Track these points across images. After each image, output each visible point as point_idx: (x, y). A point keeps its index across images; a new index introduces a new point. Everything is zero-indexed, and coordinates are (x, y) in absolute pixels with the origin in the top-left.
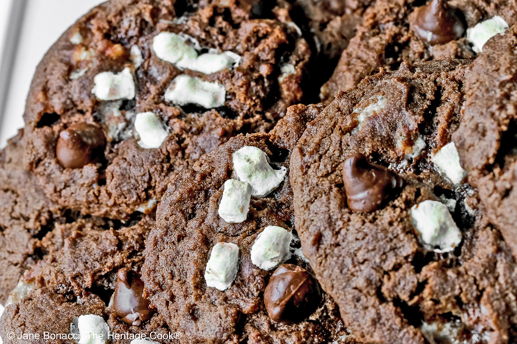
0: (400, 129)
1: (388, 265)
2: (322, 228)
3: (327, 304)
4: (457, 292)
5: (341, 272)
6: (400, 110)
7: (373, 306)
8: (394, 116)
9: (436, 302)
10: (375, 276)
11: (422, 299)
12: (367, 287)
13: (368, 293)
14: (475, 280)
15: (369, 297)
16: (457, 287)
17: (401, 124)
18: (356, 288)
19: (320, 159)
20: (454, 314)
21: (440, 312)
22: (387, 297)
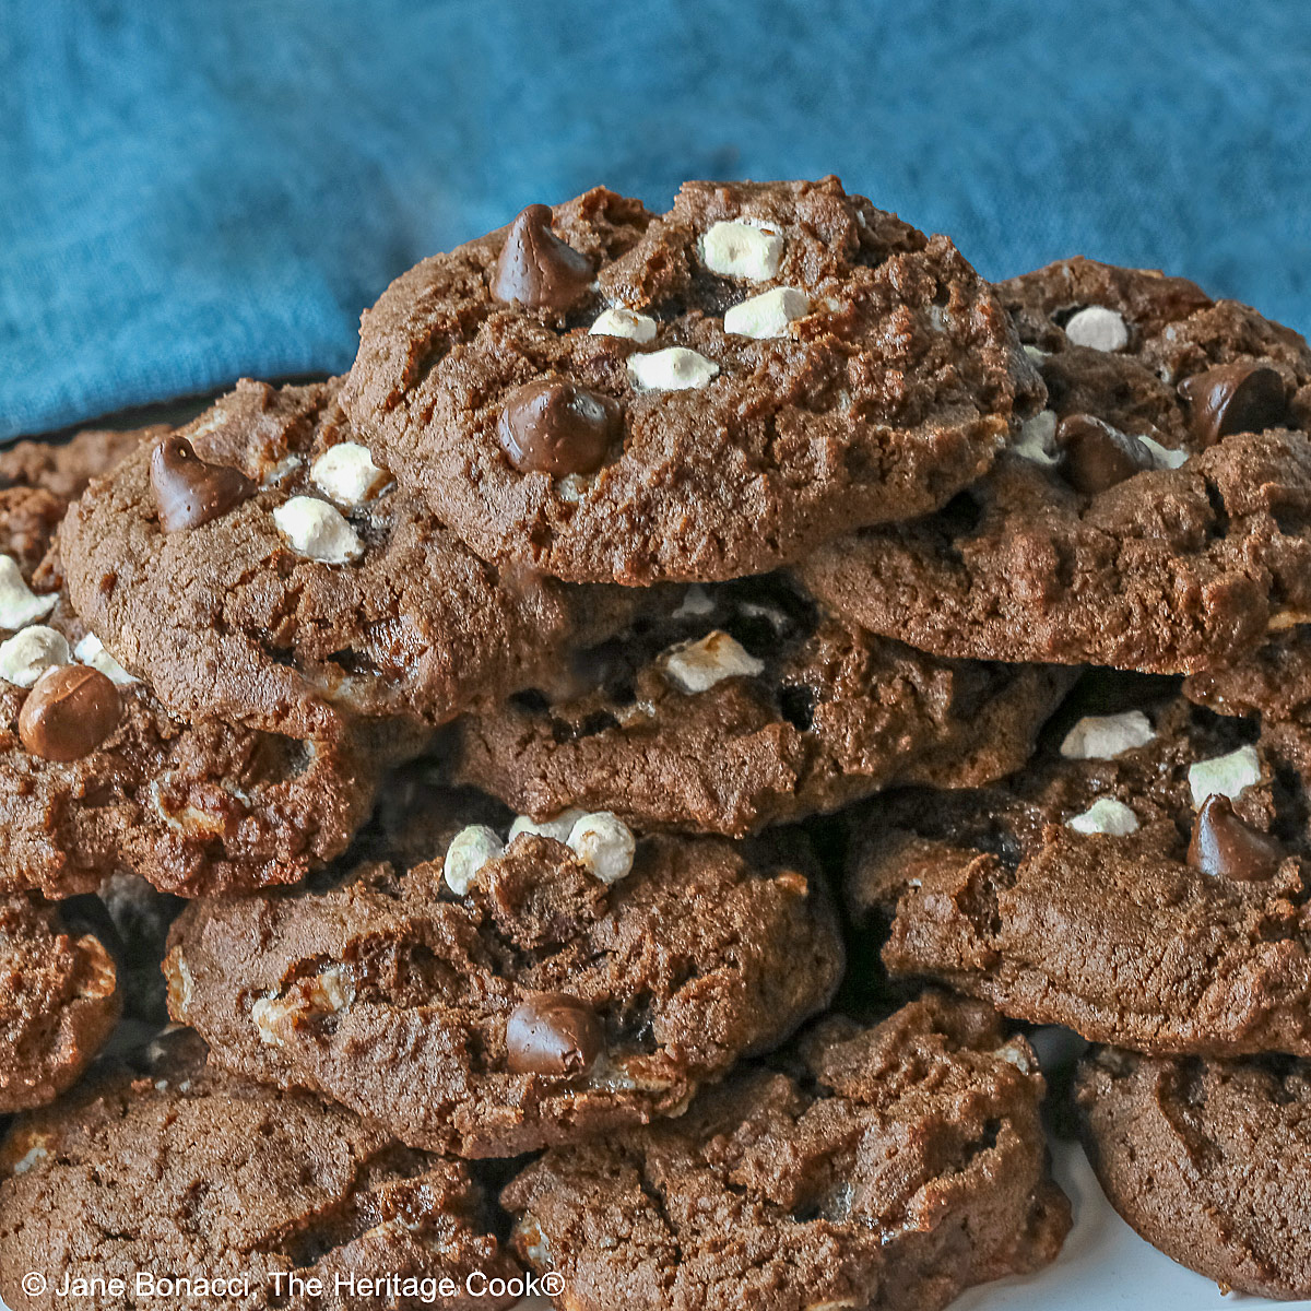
0: (255, 440)
1: (235, 575)
2: (118, 565)
3: (134, 721)
4: (356, 601)
5: (151, 611)
6: (253, 414)
7: (210, 644)
8: (243, 424)
9: (322, 623)
10: (209, 598)
11: (294, 626)
12: (196, 614)
13: (200, 625)
14: (388, 581)
15: (201, 633)
16: (357, 591)
17: (255, 435)
18: (180, 625)
19: (112, 497)
20: (355, 649)
21: (330, 648)
22: (233, 625)
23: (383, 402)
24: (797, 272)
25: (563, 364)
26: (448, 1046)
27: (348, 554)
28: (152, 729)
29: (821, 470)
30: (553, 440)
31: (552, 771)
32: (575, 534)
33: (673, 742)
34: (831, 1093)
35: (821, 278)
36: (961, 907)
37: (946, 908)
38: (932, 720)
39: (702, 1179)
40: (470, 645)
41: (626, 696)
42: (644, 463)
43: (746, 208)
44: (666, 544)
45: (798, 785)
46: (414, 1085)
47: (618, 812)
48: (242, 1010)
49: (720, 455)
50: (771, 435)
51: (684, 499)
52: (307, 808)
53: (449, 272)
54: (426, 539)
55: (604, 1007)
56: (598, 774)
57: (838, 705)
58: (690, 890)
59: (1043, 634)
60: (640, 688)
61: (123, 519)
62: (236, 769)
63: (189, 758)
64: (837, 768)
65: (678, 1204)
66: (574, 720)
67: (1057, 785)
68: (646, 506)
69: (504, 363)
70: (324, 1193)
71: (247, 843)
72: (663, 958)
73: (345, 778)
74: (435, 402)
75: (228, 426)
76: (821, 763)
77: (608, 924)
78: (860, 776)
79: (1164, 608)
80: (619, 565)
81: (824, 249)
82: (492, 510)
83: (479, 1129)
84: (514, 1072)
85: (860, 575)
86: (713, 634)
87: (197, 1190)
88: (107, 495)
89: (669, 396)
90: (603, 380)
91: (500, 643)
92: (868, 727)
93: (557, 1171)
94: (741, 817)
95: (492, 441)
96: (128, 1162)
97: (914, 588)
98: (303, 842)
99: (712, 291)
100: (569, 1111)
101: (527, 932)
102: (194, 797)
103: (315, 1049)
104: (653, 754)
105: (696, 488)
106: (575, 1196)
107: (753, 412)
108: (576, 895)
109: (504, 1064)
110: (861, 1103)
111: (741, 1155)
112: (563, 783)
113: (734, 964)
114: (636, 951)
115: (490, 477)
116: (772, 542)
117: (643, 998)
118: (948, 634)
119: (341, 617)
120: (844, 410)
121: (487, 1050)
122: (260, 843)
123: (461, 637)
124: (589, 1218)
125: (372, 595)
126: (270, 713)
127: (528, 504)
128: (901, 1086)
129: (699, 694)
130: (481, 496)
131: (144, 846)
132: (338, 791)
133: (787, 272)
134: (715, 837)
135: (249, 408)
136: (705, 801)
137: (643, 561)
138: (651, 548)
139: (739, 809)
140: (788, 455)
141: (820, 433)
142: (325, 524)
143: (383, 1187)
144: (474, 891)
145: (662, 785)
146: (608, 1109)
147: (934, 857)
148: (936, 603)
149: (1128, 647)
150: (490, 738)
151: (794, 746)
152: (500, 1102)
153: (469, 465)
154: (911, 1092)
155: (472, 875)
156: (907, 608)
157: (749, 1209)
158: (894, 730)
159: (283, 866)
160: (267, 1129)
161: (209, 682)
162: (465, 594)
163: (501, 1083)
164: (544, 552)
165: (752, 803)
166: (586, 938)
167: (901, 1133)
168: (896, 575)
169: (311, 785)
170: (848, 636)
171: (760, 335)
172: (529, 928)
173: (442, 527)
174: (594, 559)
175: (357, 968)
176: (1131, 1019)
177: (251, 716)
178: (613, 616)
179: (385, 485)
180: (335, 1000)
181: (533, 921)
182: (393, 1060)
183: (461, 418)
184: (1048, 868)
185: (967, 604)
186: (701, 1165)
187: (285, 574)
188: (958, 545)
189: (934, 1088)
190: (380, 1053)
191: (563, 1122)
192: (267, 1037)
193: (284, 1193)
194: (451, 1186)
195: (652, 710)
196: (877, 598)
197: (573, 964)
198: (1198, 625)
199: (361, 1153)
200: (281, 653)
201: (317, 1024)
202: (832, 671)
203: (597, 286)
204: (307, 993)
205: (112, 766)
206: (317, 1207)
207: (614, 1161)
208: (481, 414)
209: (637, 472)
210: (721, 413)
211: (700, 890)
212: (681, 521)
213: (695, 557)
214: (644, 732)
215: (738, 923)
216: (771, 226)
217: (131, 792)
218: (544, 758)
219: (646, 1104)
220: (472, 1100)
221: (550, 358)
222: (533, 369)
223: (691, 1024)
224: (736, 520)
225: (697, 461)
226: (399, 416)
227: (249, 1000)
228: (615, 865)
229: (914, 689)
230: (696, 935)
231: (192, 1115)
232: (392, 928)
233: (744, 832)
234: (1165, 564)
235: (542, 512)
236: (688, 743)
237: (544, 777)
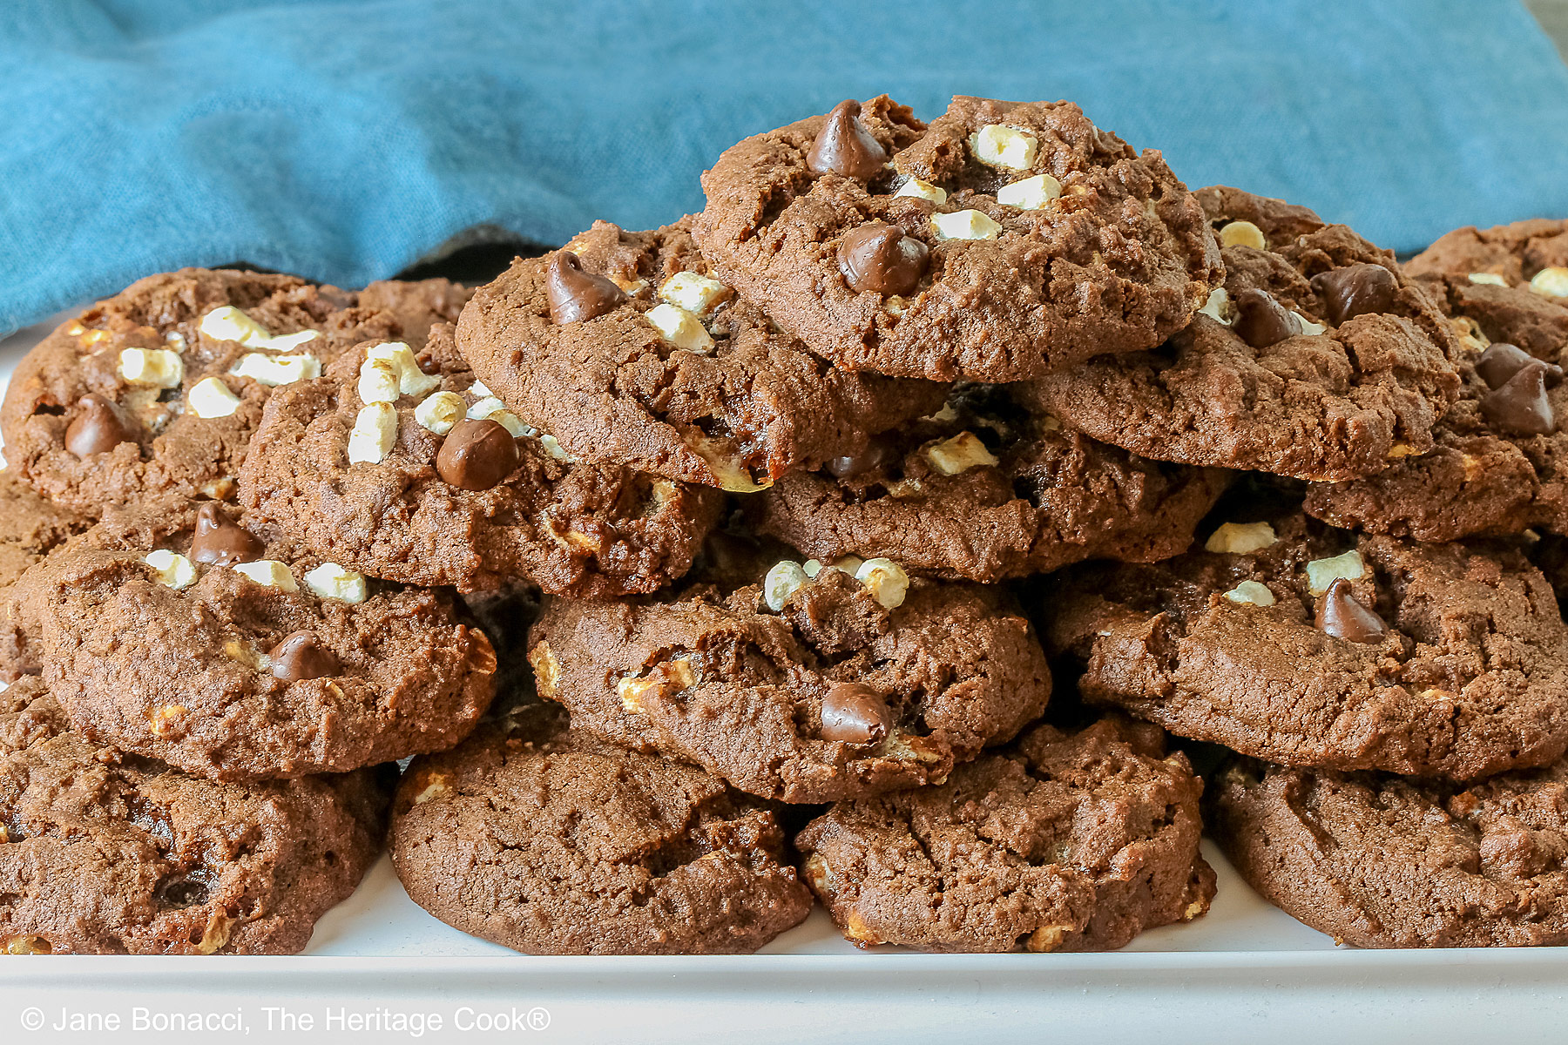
0: (613, 263)
1: (625, 355)
2: (524, 346)
3: (528, 465)
4: (719, 380)
5: (556, 378)
6: (610, 246)
7: (606, 404)
8: (603, 252)
9: (693, 395)
10: (605, 370)
11: (670, 396)
13: (597, 390)
14: (742, 367)
15: (598, 396)
16: (719, 373)
17: (613, 260)
18: (580, 390)
20: (715, 416)
21: (696, 415)
22: (624, 391)
23: (737, 236)
24: (1049, 166)
25: (881, 214)
26: (780, 717)
27: (704, 348)
28: (542, 473)
29: (1083, 305)
30: (885, 267)
31: (842, 526)
32: (898, 339)
33: (939, 509)
34: (1047, 778)
35: (1069, 170)
36: (1149, 649)
37: (1137, 648)
38: (1127, 508)
39: (960, 831)
40: (806, 417)
41: (896, 475)
42: (955, 290)
43: (1007, 117)
44: (967, 351)
45: (1032, 546)
46: (751, 745)
47: (893, 559)
48: (609, 685)
49: (1013, 288)
50: (1049, 278)
51: (984, 319)
52: (661, 538)
53: (774, 146)
54: (768, 340)
55: (891, 698)
56: (879, 528)
57: (1061, 490)
58: (949, 620)
59: (1229, 444)
60: (908, 469)
61: (520, 313)
62: (607, 506)
63: (571, 496)
64: (1060, 538)
65: (943, 849)
66: (858, 489)
67: (1209, 570)
68: (954, 322)
69: (839, 211)
70: (669, 826)
71: (616, 561)
72: (934, 666)
73: (688, 518)
74: (784, 236)
76: (1048, 533)
77: (890, 639)
78: (1076, 545)
79: (1319, 432)
80: (929, 366)
81: (1071, 151)
82: (832, 318)
83: (800, 777)
84: (827, 740)
85: (1090, 391)
86: (962, 434)
87: (574, 817)
88: (501, 297)
89: (968, 245)
90: (912, 229)
91: (827, 419)
92: (1084, 509)
93: (842, 823)
94: (990, 567)
95: (834, 267)
96: (516, 795)
97: (1130, 404)
98: (660, 563)
99: (978, 176)
100: (868, 772)
101: (830, 640)
102: (574, 524)
103: (676, 713)
104: (924, 516)
105: (993, 311)
106: (859, 839)
107: (1036, 259)
108: (866, 616)
109: (817, 734)
110: (1073, 785)
111: (987, 817)
112: (850, 534)
113: (984, 675)
114: (912, 660)
115: (831, 293)
116: (1045, 356)
117: (918, 693)
118: (1154, 441)
119: (707, 391)
120: (1098, 263)
121: (807, 722)
122: (626, 561)
123: (800, 412)
124: (872, 855)
125: (731, 377)
126: (653, 458)
127: (863, 314)
128: (1103, 776)
129: (954, 477)
130: (823, 307)
131: (538, 557)
132: (684, 528)
133: (1041, 165)
134: (966, 583)
135: (607, 241)
136: (964, 553)
137: (949, 363)
138: (955, 353)
139: (988, 561)
140: (1060, 292)
141: (1084, 279)
142: (688, 324)
143: (712, 827)
144: (789, 608)
145: (930, 539)
146: (895, 772)
147: (1118, 615)
148: (1146, 417)
149: (1291, 458)
150: (790, 499)
151: (1031, 518)
152: (818, 760)
153: (815, 283)
154: (1109, 781)
155: (788, 596)
156: (1124, 420)
157: (998, 855)
158: (1102, 514)
159: (643, 579)
160: (622, 777)
161: (606, 432)
162: (802, 381)
163: (819, 747)
164: (872, 351)
165: (999, 558)
166: (871, 649)
167: (1110, 808)
168: (1116, 395)
169: (663, 522)
170: (1068, 443)
171: (1026, 207)
172: (830, 638)
173: (777, 331)
174: (911, 359)
175: (706, 657)
176: (1277, 737)
177: (637, 460)
178: (898, 411)
179: (719, 304)
180: (686, 680)
181: (833, 632)
182: (737, 724)
183: (809, 247)
184: (1215, 623)
185: (1170, 419)
186: (958, 822)
187: (662, 357)
188: (1165, 374)
189: (1129, 778)
190: (727, 719)
191: (863, 780)
192: (629, 705)
193: (641, 824)
194: (763, 829)
195: (918, 486)
196: (1101, 410)
197: (862, 667)
198: (1343, 447)
199: (695, 799)
200: (660, 414)
201: (675, 696)
202: (1055, 467)
203: (890, 165)
204: (666, 673)
205: (513, 497)
206: (667, 835)
207: (888, 816)
208: (825, 246)
209: (947, 295)
210: (1013, 257)
211: (957, 620)
212: (981, 334)
213: (988, 363)
214: (914, 502)
215: (985, 645)
216: (1028, 130)
217: (528, 517)
218: (835, 515)
219: (924, 770)
220: (797, 757)
221: (872, 211)
222: (861, 217)
223: (956, 716)
224: (1022, 337)
225: (996, 290)
226: (752, 245)
227: (614, 679)
228: (894, 596)
229: (1116, 486)
230: (956, 652)
231: (563, 764)
232: (734, 628)
233: (990, 578)
234: (1319, 399)
235: (873, 320)
236: (951, 510)
237: (835, 529)
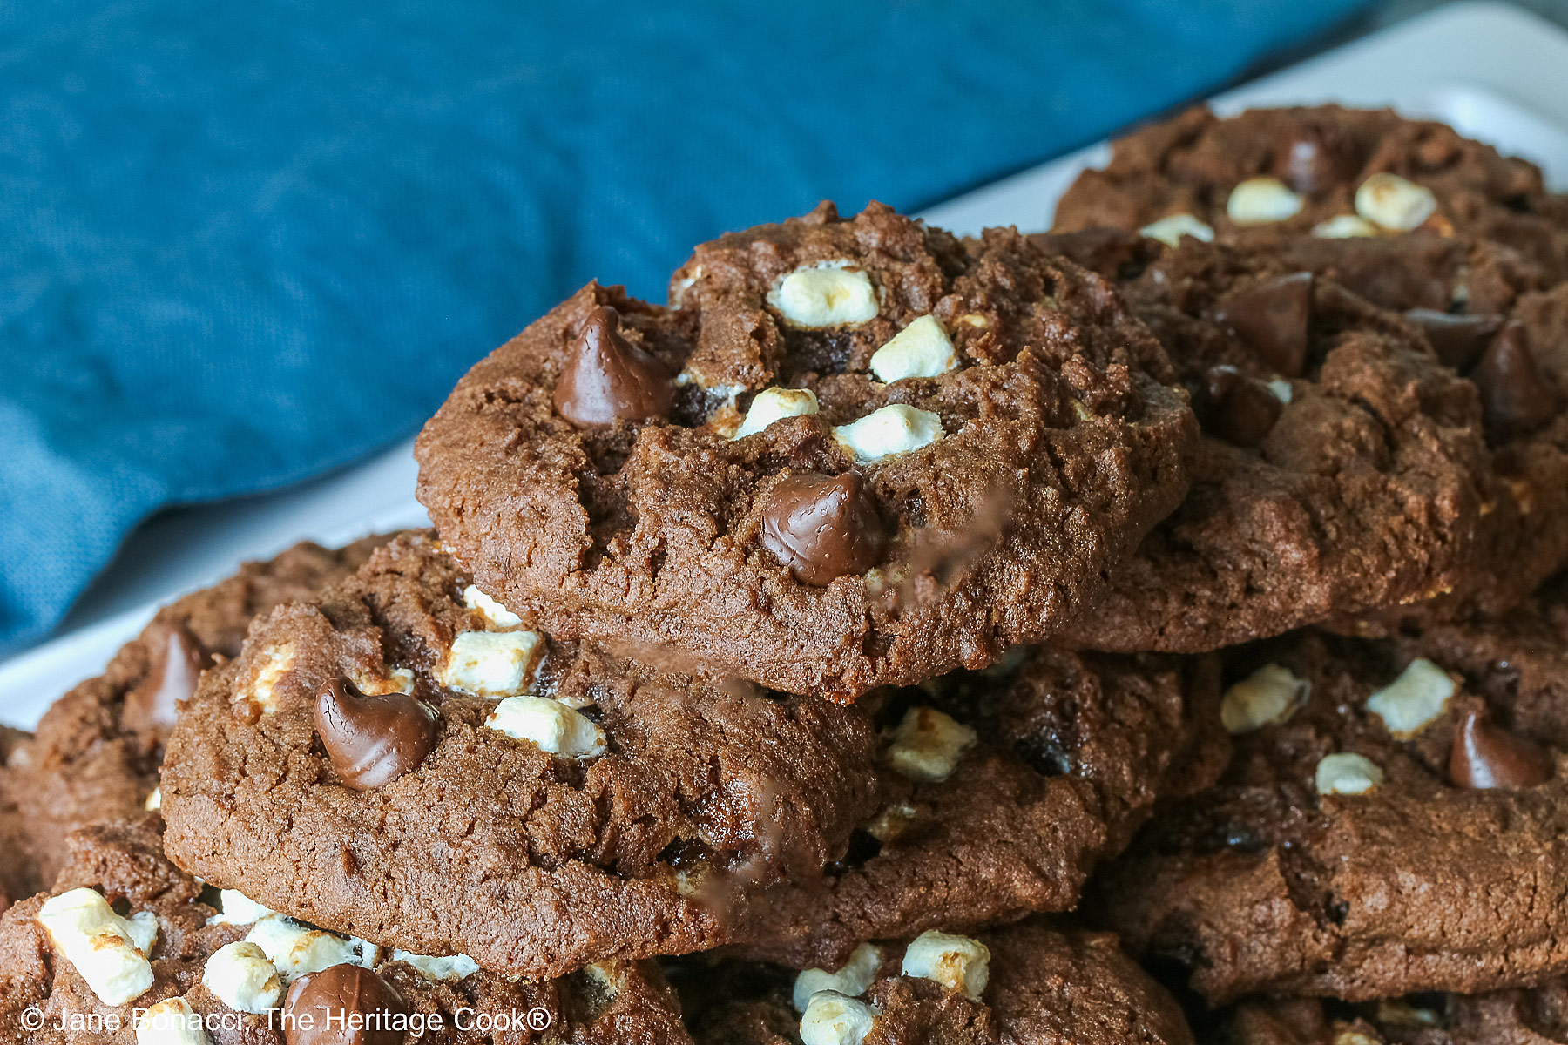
0: (350, 663)
1: (523, 801)
2: (346, 839)
4: (671, 784)
6: (329, 639)
7: (541, 884)
8: (324, 651)
9: (646, 820)
10: (510, 833)
11: (617, 831)
12: (507, 857)
13: (515, 867)
14: (688, 753)
15: (522, 877)
17: (347, 658)
18: (486, 878)
19: (243, 773)
20: (684, 838)
21: (659, 847)
22: (554, 855)
23: (574, 563)
27: (598, 741)
30: (851, 537)
31: (846, 909)
32: (914, 631)
40: (815, 791)
43: (801, 252)
44: (1010, 611)
45: (1110, 834)
49: (1032, 498)
50: (1058, 463)
51: (1015, 557)
56: (910, 895)
57: (1097, 740)
58: (1051, 980)
59: (1317, 594)
64: (1125, 805)
67: (1258, 762)
68: (978, 577)
69: (717, 478)
73: (661, 989)
74: (664, 543)
75: (308, 659)
76: (1113, 807)
78: (1145, 807)
79: (1411, 532)
80: (968, 651)
82: (802, 636)
90: (822, 464)
91: (836, 779)
94: (1073, 886)
95: (770, 561)
97: (1159, 590)
104: (962, 853)
105: (1025, 540)
108: (967, 1026)
112: (864, 917)
115: (785, 601)
118: (1208, 627)
119: (663, 807)
125: (685, 772)
127: (850, 613)
130: (780, 623)
132: (664, 1006)
135: (318, 631)
136: (1036, 883)
137: (990, 637)
138: (995, 620)
139: (1070, 879)
142: (562, 717)
145: (985, 882)
148: (1189, 599)
153: (754, 594)
156: (1160, 613)
158: (1154, 751)
161: (563, 926)
164: (881, 661)
165: (1080, 869)
171: (930, 373)
174: (938, 651)
179: (536, 666)
185: (1220, 590)
187: (578, 783)
195: (910, 811)
196: (1125, 613)
198: (1443, 538)
200: (609, 865)
202: (1065, 712)
203: (680, 380)
208: (740, 536)
212: (1020, 580)
213: (1044, 615)
215: (1120, 996)
216: (844, 263)
218: (831, 899)
221: (747, 460)
224: (1072, 562)
225: (1015, 510)
226: (607, 571)
229: (1149, 704)
233: (1078, 902)
234: (1384, 487)
235: (868, 616)
236: (993, 830)
237: (836, 918)
